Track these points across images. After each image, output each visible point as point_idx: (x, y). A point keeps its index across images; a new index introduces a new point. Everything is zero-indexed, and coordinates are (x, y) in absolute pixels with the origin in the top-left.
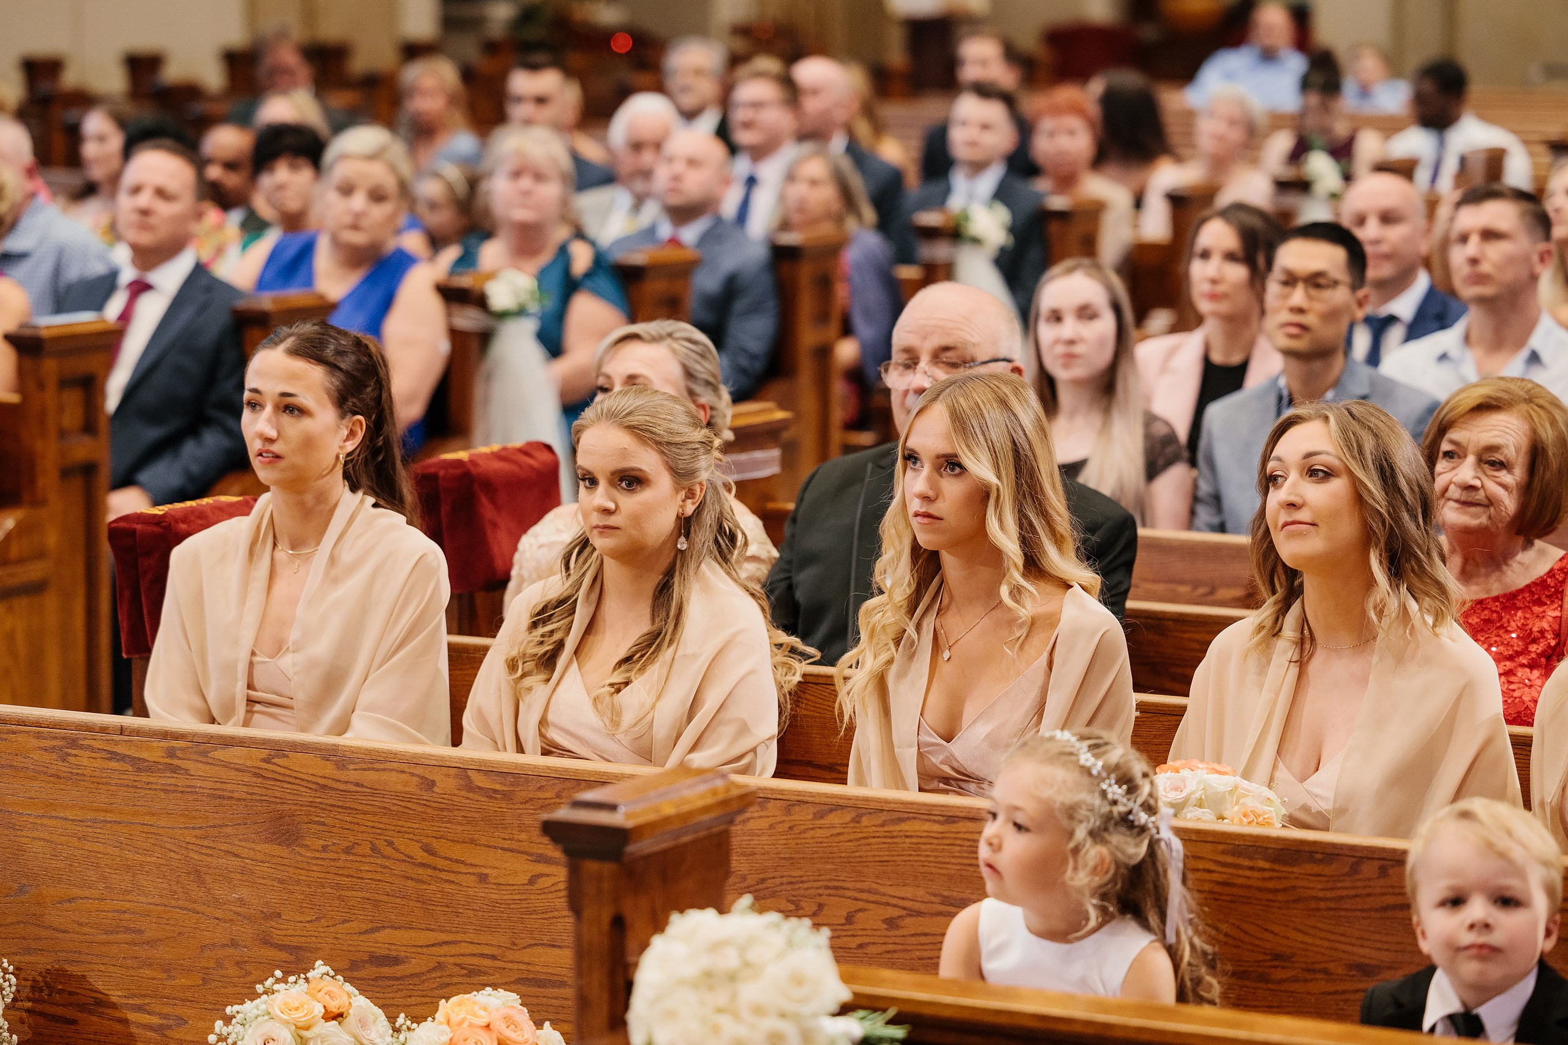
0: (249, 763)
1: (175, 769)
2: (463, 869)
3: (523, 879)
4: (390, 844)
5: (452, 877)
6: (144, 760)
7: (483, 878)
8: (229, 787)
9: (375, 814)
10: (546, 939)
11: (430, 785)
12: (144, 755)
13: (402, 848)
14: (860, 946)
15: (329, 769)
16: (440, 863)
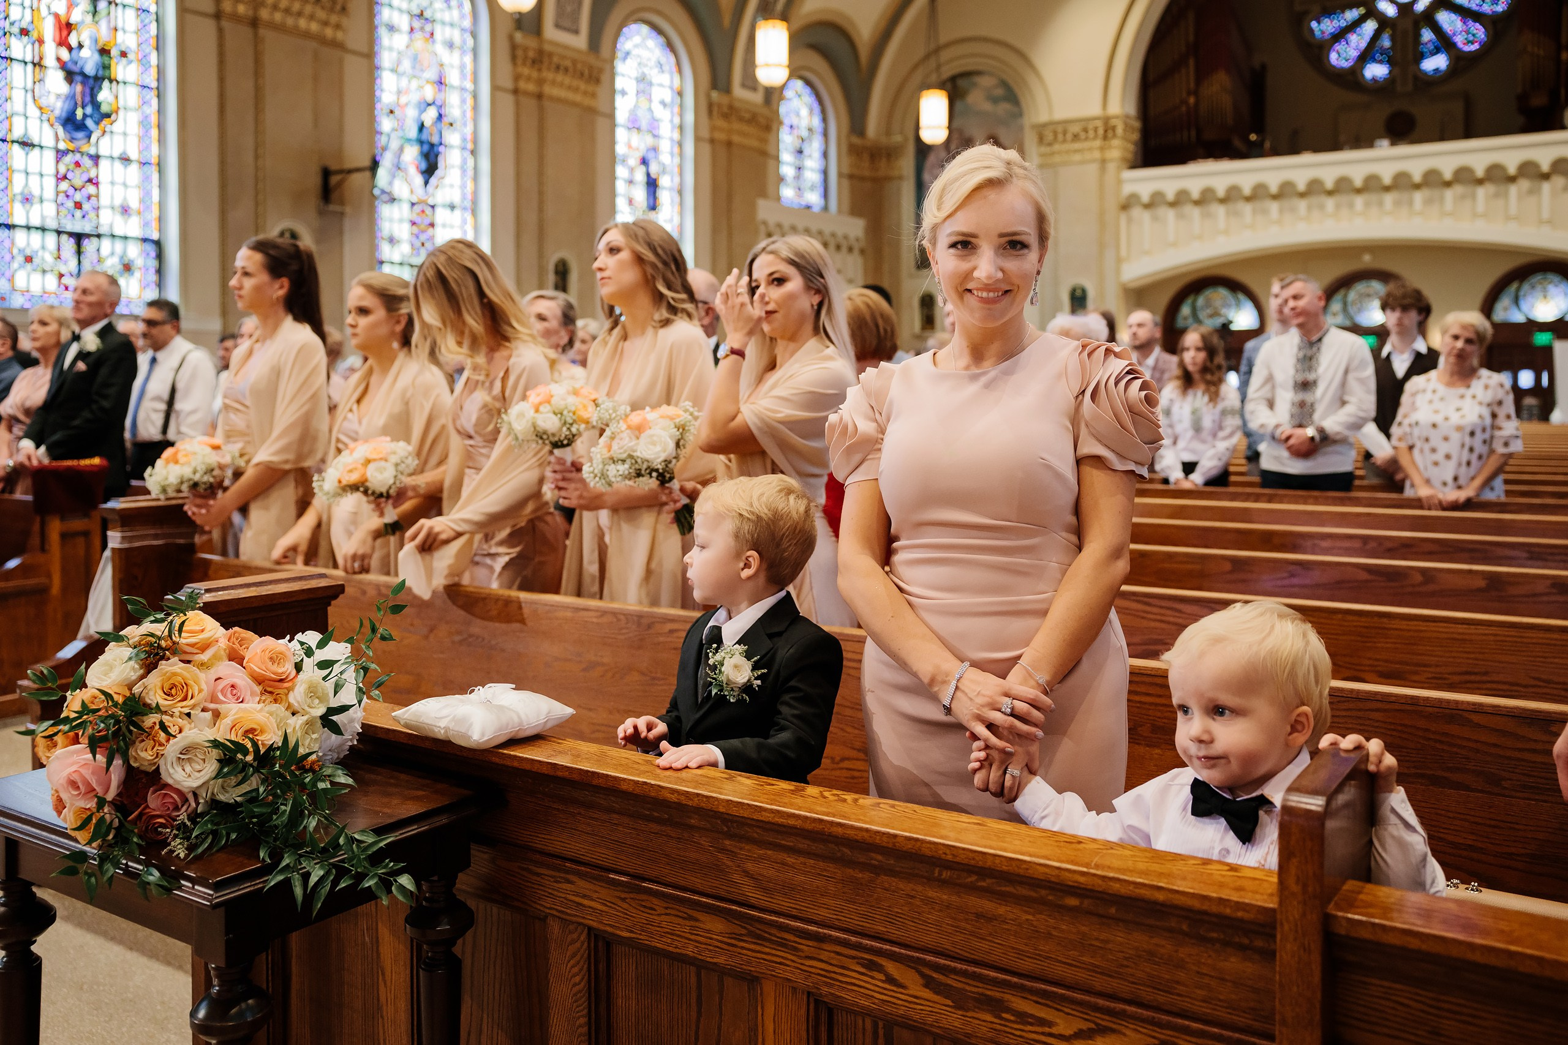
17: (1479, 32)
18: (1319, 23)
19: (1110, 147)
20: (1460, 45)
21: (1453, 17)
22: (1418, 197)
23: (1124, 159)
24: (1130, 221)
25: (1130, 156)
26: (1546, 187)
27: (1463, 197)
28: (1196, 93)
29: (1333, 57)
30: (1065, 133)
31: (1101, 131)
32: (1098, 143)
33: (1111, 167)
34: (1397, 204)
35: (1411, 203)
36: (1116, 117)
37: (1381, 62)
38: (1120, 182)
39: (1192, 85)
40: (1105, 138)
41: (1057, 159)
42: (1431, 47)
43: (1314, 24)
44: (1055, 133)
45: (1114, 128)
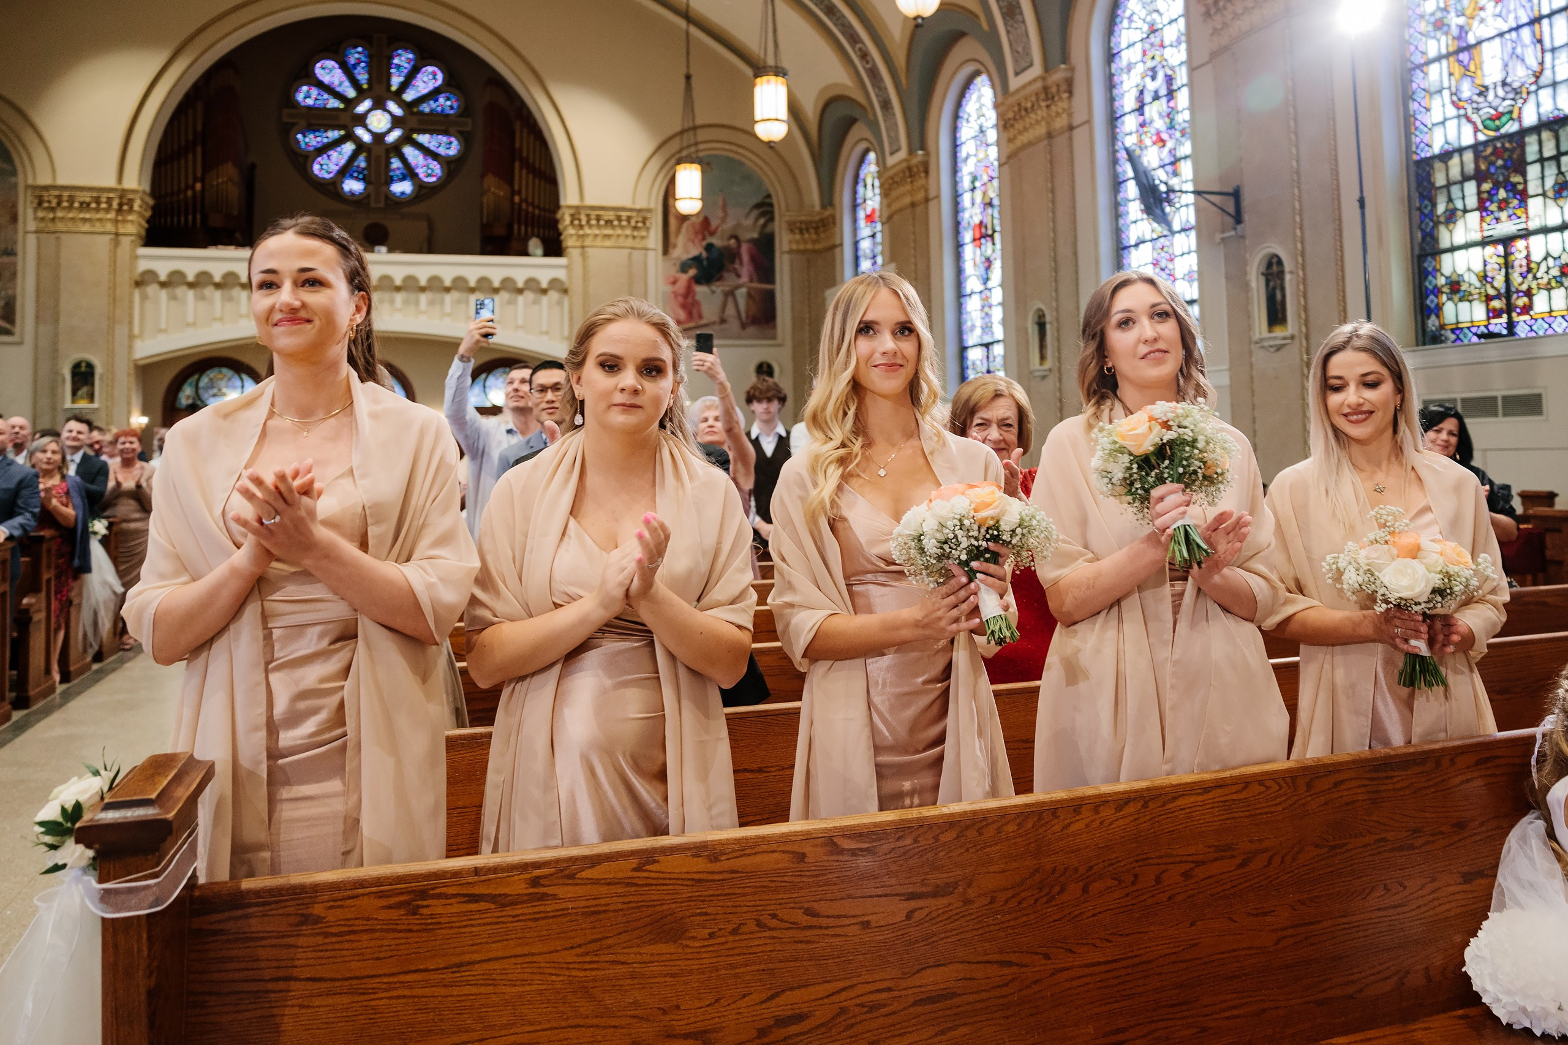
0: (620, 875)
1: (543, 897)
2: (846, 921)
3: (901, 916)
4: (774, 916)
5: (838, 931)
6: (506, 895)
7: (866, 925)
8: (603, 901)
9: (754, 894)
10: (931, 962)
11: (802, 857)
12: (507, 891)
13: (785, 918)
14: (1170, 898)
15: (701, 864)
16: (824, 922)
17: (436, 168)
18: (305, 136)
19: (125, 221)
20: (421, 176)
21: (417, 152)
22: (424, 298)
23: (139, 236)
24: (144, 298)
25: (143, 233)
26: (521, 299)
27: (459, 302)
28: (203, 181)
29: (316, 168)
30: (71, 199)
31: (115, 205)
32: (111, 215)
33: (126, 241)
34: (406, 302)
35: (417, 303)
36: (133, 191)
37: (357, 179)
38: (135, 258)
39: (199, 174)
40: (119, 211)
41: (60, 226)
42: (398, 172)
43: (300, 136)
44: (59, 198)
45: (130, 202)
